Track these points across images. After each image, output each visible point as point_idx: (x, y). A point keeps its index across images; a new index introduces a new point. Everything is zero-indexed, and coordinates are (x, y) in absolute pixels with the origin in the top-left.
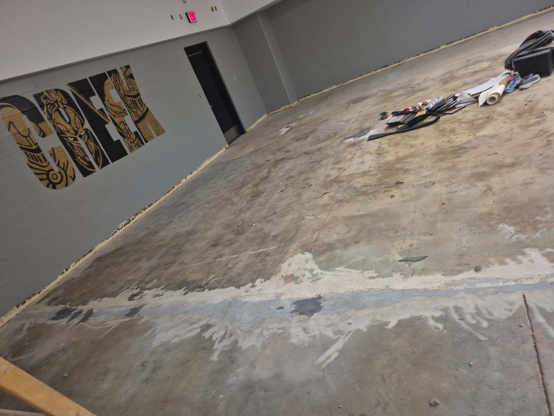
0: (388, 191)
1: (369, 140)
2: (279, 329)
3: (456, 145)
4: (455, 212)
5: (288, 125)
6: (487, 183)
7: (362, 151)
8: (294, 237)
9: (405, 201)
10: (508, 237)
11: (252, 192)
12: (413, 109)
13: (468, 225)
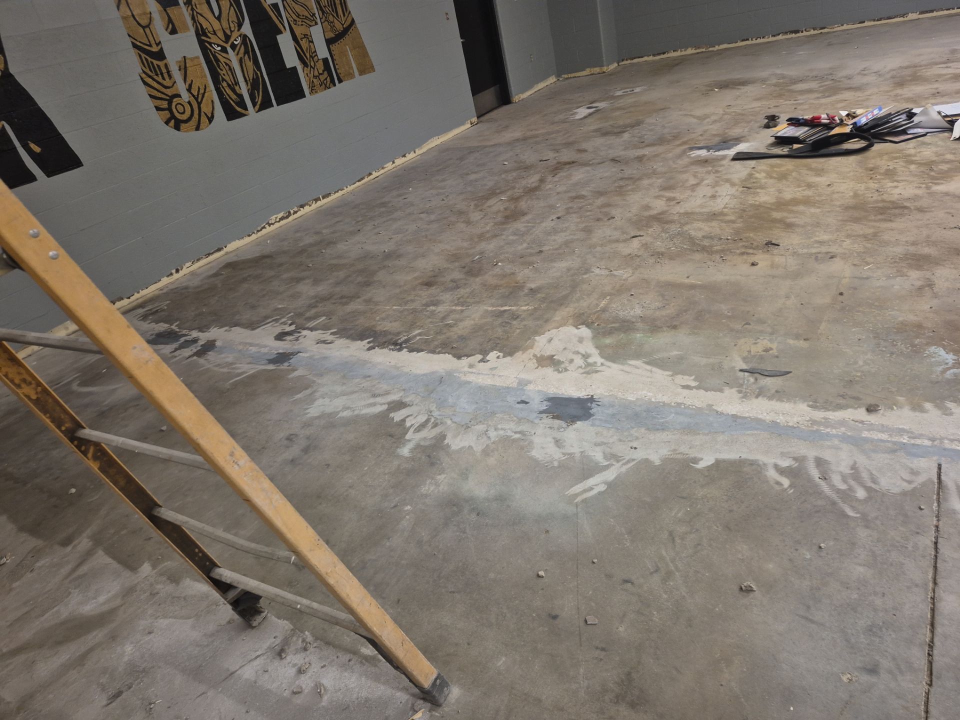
0: (748, 254)
1: (734, 159)
2: (516, 433)
3: (888, 200)
4: (859, 311)
5: (591, 104)
6: (928, 274)
7: (718, 177)
8: (565, 297)
9: (774, 277)
10: (940, 369)
11: (506, 209)
12: (829, 119)
13: (875, 337)
